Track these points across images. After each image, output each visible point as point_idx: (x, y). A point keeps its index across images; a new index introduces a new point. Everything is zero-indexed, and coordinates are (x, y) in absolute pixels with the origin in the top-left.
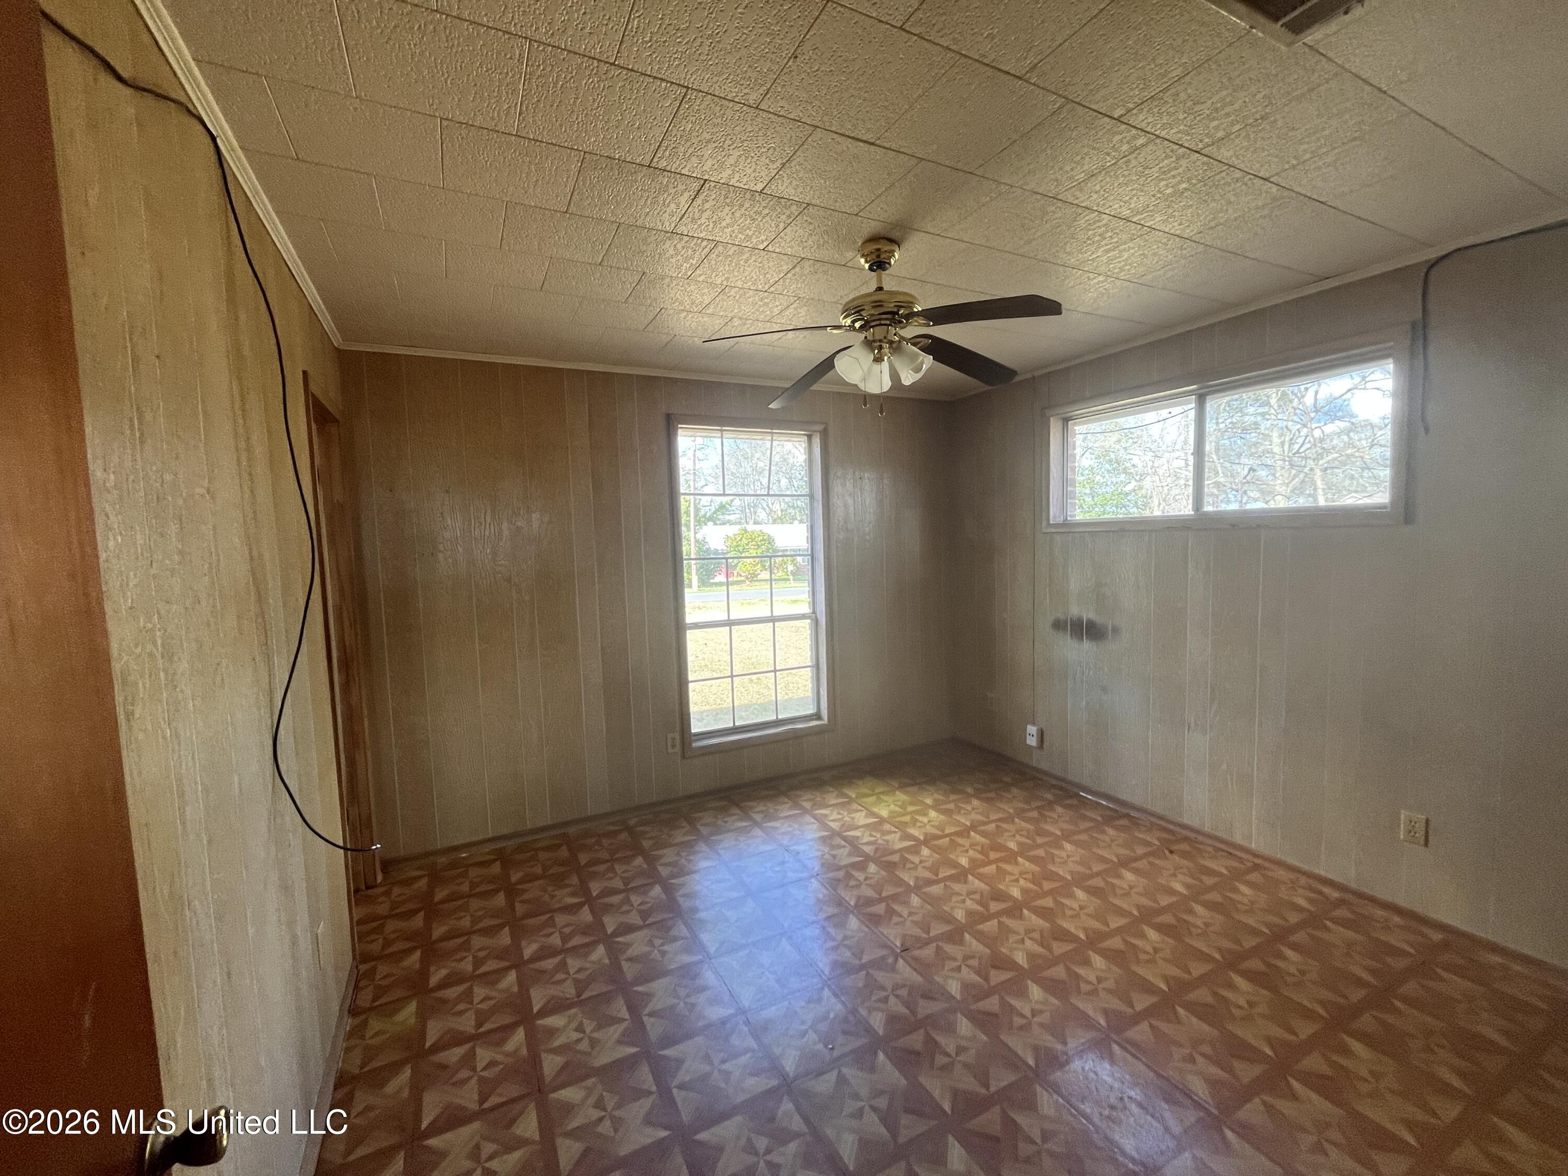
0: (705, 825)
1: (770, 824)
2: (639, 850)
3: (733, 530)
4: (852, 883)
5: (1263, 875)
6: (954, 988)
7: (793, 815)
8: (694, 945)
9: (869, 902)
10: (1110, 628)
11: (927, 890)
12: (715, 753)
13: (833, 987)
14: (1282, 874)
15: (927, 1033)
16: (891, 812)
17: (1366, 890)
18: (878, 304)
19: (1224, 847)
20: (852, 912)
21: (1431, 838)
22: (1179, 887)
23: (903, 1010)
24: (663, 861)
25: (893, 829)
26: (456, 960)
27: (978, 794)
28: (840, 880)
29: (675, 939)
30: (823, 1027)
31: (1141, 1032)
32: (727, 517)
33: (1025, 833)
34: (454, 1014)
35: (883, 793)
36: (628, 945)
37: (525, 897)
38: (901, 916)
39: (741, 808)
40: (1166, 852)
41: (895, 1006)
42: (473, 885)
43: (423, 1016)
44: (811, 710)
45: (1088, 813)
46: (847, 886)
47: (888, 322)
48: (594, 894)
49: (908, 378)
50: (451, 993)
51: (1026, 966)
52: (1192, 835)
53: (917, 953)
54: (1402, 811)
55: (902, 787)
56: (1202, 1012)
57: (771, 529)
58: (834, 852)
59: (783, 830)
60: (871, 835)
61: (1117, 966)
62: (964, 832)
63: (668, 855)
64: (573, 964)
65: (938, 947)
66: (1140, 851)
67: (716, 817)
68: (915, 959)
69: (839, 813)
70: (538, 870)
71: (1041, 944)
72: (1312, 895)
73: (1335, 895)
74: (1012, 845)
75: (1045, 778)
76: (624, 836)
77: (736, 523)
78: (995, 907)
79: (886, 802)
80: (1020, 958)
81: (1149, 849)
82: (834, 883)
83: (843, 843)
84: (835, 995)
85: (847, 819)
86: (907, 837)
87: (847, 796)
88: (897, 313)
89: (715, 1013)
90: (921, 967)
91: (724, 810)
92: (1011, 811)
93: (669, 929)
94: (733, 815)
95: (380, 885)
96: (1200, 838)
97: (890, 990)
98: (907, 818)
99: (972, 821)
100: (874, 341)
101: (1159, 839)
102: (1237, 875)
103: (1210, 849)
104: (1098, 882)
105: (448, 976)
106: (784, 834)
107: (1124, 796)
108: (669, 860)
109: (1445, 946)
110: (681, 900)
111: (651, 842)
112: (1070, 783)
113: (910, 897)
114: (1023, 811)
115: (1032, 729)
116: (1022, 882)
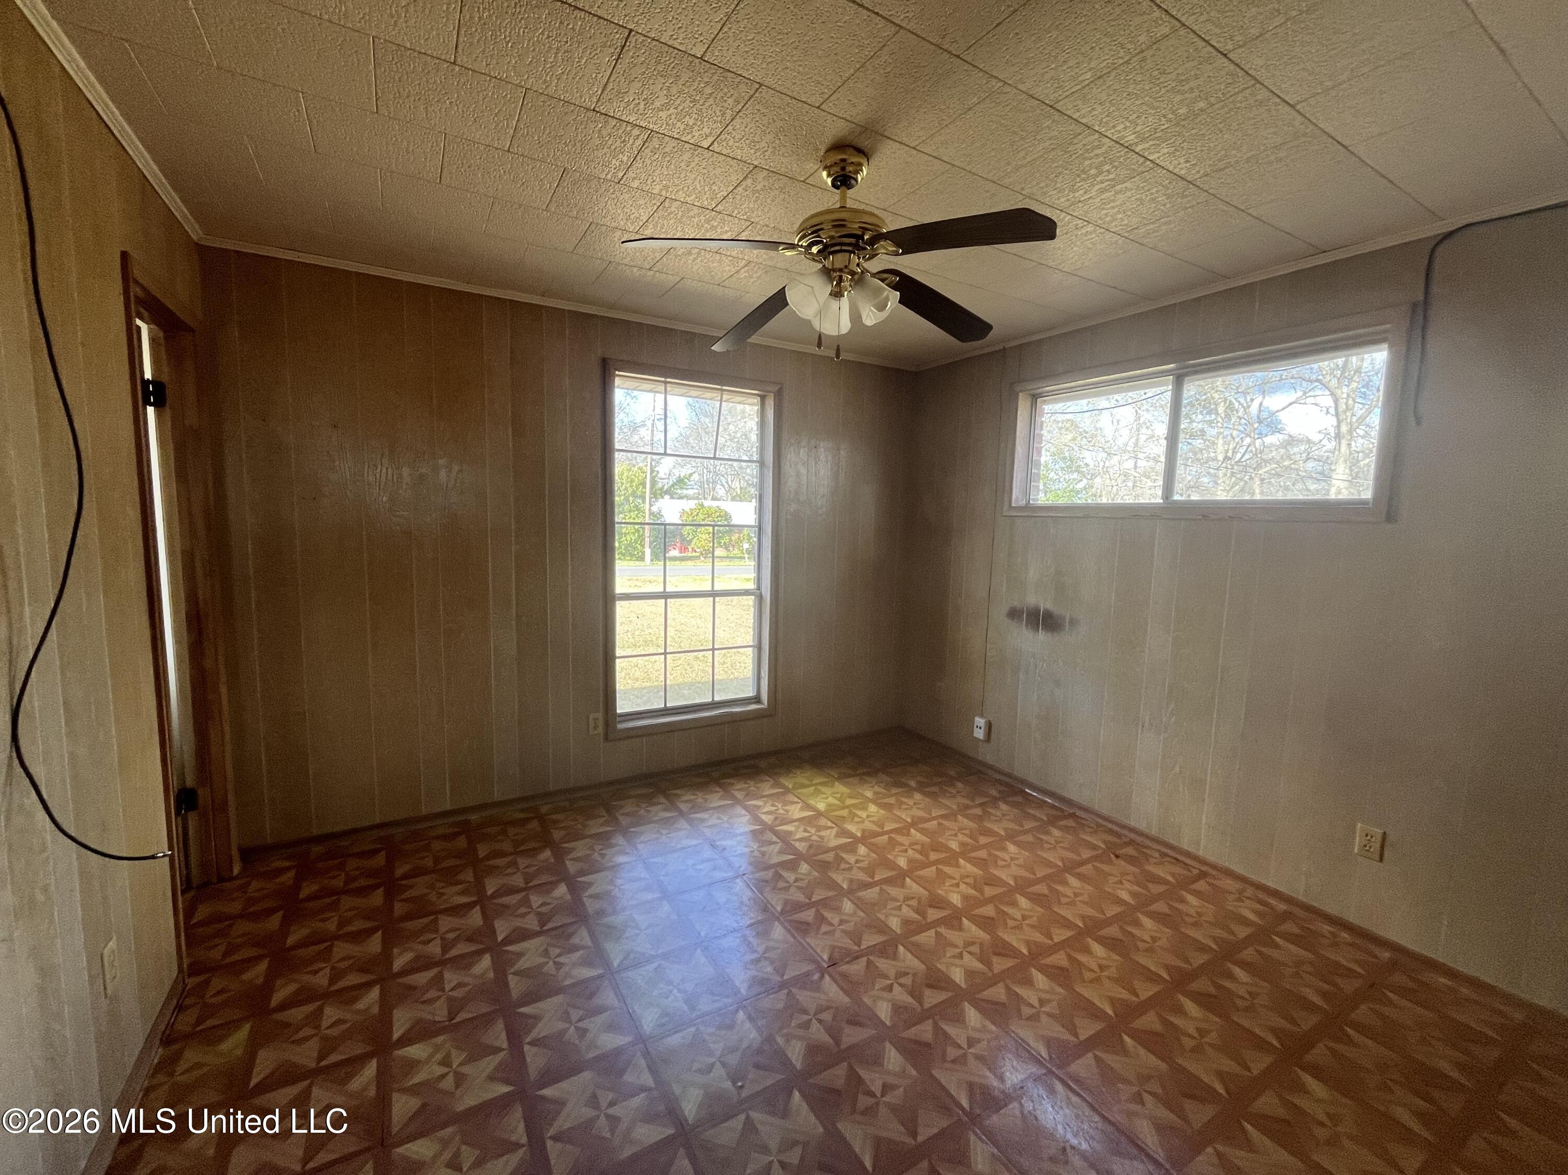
0: (627, 814)
1: (698, 815)
2: (546, 841)
3: (692, 504)
4: (781, 884)
5: (1210, 884)
6: (884, 1011)
7: (723, 806)
8: (597, 956)
9: (798, 907)
10: (1067, 620)
11: (861, 894)
12: (642, 736)
13: (749, 1008)
14: (1228, 884)
15: (851, 1068)
16: (829, 805)
17: (1315, 904)
18: (839, 224)
19: (1169, 852)
20: (778, 919)
21: (1386, 853)
22: (1124, 895)
23: (826, 1038)
24: (573, 855)
25: (830, 824)
26: (310, 973)
27: (921, 787)
28: (766, 881)
29: (575, 949)
30: (733, 1060)
31: (1084, 1066)
32: (685, 492)
33: (967, 832)
34: (293, 1042)
35: (821, 784)
36: (520, 955)
37: (407, 895)
38: (831, 924)
39: (667, 796)
40: (1112, 856)
41: (818, 1033)
42: (349, 880)
43: (254, 1045)
44: (750, 693)
45: (1031, 811)
46: (774, 888)
47: (850, 249)
48: (489, 893)
49: (871, 317)
50: (297, 1014)
51: (963, 986)
52: (1139, 839)
53: (844, 968)
54: (1359, 825)
55: (842, 778)
56: (1149, 1040)
57: (728, 506)
58: (763, 849)
59: (710, 823)
60: (805, 831)
61: (1060, 985)
62: (904, 830)
63: (580, 848)
64: (451, 978)
65: (869, 962)
66: (1086, 854)
67: (638, 806)
68: (844, 976)
69: (773, 805)
70: (429, 862)
71: (981, 960)
72: (1258, 906)
73: (1282, 907)
74: (954, 845)
75: (990, 772)
76: (535, 824)
77: (693, 498)
78: (933, 914)
79: (825, 794)
80: (958, 976)
81: (1095, 853)
82: (761, 885)
83: (774, 839)
84: (751, 1018)
85: (781, 811)
86: (843, 833)
87: (784, 787)
88: (862, 237)
89: (610, 1041)
90: (850, 985)
91: (649, 799)
92: (955, 807)
93: (570, 936)
94: (659, 804)
95: (236, 878)
96: (1148, 843)
97: (812, 1013)
98: (845, 813)
99: (913, 817)
100: (834, 270)
101: (1104, 842)
102: (1185, 884)
103: (1157, 855)
104: (1041, 888)
105: (297, 992)
106: (710, 827)
107: (1072, 794)
108: (579, 854)
109: (1393, 965)
110: (587, 902)
111: (562, 833)
112: (1016, 779)
113: (842, 902)
114: (967, 807)
115: (980, 721)
116: (963, 887)
